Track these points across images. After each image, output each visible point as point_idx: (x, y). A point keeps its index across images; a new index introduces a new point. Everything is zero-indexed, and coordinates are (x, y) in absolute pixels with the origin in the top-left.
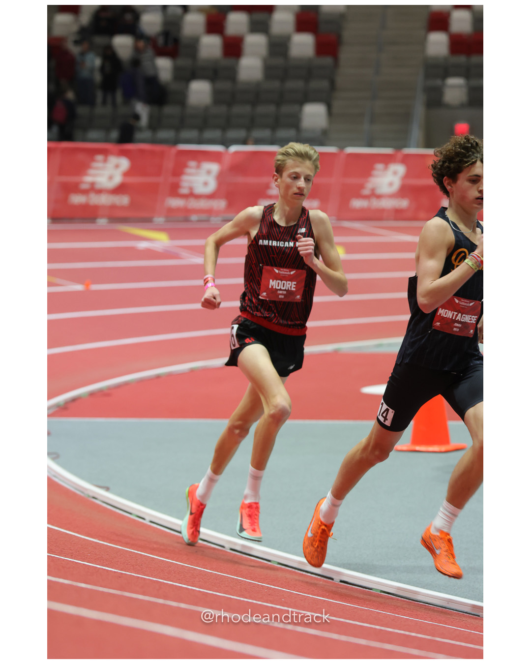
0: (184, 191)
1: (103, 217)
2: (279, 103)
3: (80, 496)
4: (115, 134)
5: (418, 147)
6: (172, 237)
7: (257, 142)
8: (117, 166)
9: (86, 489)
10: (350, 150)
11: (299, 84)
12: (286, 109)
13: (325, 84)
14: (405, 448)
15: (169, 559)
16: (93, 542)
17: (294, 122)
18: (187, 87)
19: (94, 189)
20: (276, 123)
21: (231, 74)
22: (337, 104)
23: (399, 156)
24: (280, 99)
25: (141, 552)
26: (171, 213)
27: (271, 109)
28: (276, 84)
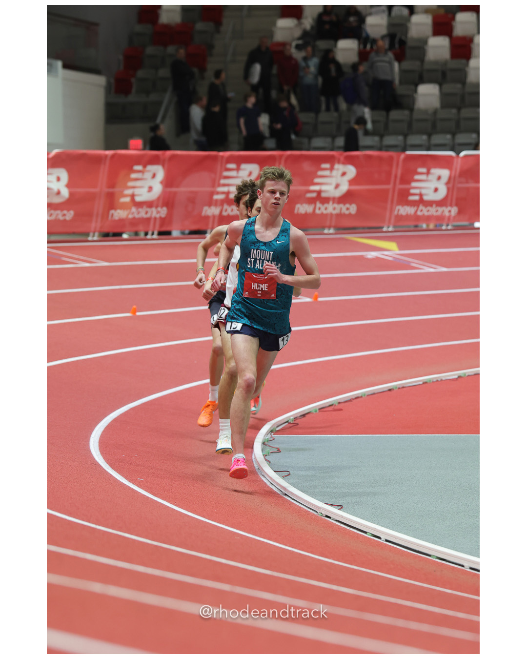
0: (414, 198)
1: (329, 226)
3: (313, 514)
4: (340, 141)
6: (401, 247)
8: (344, 174)
9: (319, 508)
18: (415, 91)
19: (320, 198)
21: (462, 76)
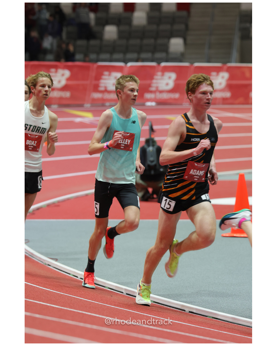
0: (102, 89)
1: (55, 104)
2: (156, 38)
3: (41, 264)
5: (236, 62)
6: (95, 116)
7: (143, 60)
8: (63, 75)
9: (44, 260)
10: (196, 64)
11: (168, 27)
12: (160, 41)
13: (182, 27)
14: (227, 235)
15: (90, 300)
16: (47, 290)
17: (165, 48)
18: (103, 29)
20: (154, 49)
21: (129, 21)
22: (189, 38)
23: (225, 67)
24: (157, 36)
25: (74, 296)
26: (94, 102)
27: (152, 41)
28: (154, 27)
